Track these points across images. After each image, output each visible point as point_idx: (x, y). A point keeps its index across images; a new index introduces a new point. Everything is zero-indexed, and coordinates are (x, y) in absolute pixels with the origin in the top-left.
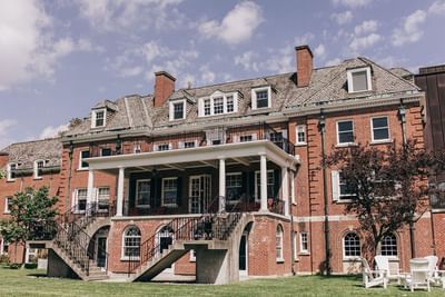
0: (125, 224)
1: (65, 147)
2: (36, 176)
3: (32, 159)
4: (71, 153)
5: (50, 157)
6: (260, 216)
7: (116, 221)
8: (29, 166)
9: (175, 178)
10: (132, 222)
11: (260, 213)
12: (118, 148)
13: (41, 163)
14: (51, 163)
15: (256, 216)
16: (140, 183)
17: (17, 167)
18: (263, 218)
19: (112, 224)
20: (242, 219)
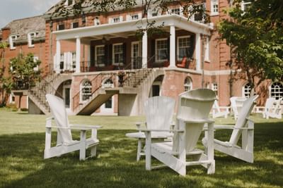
0: (82, 78)
1: (47, 22)
2: (30, 45)
3: (27, 31)
4: (51, 27)
5: (39, 30)
6: (169, 71)
7: (76, 76)
8: (24, 38)
9: (121, 44)
10: (86, 77)
11: (169, 68)
12: (84, 22)
13: (33, 34)
14: (40, 34)
15: (166, 71)
16: (98, 48)
17: (16, 38)
18: (171, 72)
19: (73, 78)
20: (153, 73)
